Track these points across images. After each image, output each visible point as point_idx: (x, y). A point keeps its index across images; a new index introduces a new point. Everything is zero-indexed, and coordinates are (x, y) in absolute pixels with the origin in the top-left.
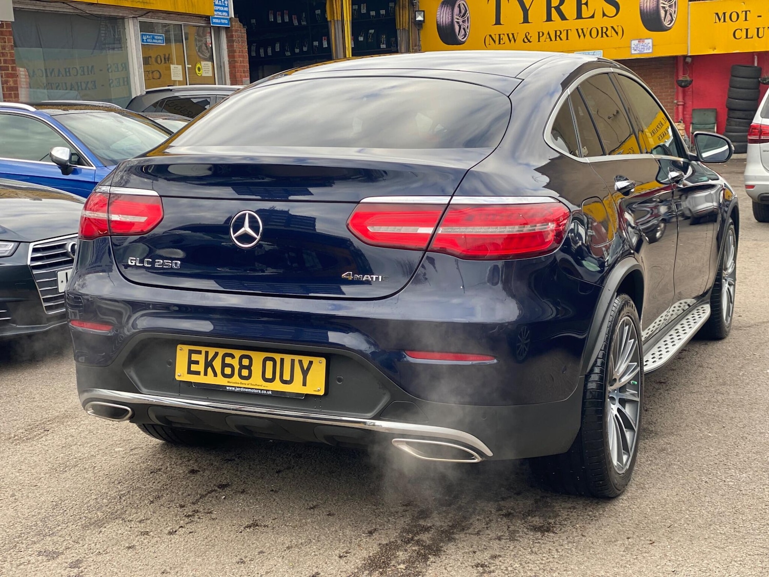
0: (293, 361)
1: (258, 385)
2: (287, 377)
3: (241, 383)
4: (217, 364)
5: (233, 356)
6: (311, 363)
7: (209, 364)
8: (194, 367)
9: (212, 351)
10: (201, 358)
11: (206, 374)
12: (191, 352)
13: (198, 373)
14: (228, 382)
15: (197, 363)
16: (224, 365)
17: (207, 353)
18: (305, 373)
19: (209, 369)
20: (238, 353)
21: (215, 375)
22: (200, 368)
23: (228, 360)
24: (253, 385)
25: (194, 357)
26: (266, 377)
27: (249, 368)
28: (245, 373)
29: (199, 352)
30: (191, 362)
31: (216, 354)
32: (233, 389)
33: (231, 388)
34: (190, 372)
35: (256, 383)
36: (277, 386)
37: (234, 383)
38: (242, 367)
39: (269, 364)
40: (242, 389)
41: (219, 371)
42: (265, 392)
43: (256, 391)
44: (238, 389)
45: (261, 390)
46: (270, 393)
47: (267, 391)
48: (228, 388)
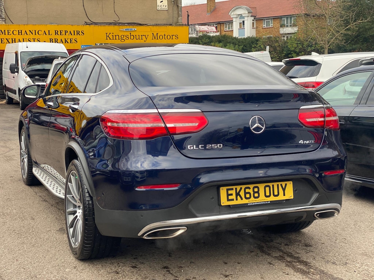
0: (278, 185)
1: (263, 200)
2: (276, 193)
3: (255, 201)
4: (242, 193)
5: (249, 188)
6: (286, 185)
7: (238, 194)
8: (230, 197)
9: (238, 188)
10: (233, 192)
11: (237, 199)
12: (228, 190)
13: (233, 200)
14: (249, 201)
15: (232, 195)
16: (246, 193)
17: (236, 189)
18: (284, 190)
19: (238, 197)
20: (252, 186)
21: (242, 199)
22: (234, 197)
23: (247, 190)
24: (261, 200)
25: (230, 192)
26: (267, 195)
27: (258, 192)
28: (256, 195)
29: (232, 189)
30: (228, 195)
31: (241, 188)
32: (252, 204)
33: (250, 204)
34: (228, 200)
35: (262, 199)
36: (272, 198)
37: (252, 201)
38: (254, 192)
39: (267, 189)
40: (256, 203)
41: (243, 196)
42: (267, 202)
43: (263, 203)
44: (254, 204)
45: (265, 202)
46: (269, 202)
47: (268, 202)
48: (249, 204)
